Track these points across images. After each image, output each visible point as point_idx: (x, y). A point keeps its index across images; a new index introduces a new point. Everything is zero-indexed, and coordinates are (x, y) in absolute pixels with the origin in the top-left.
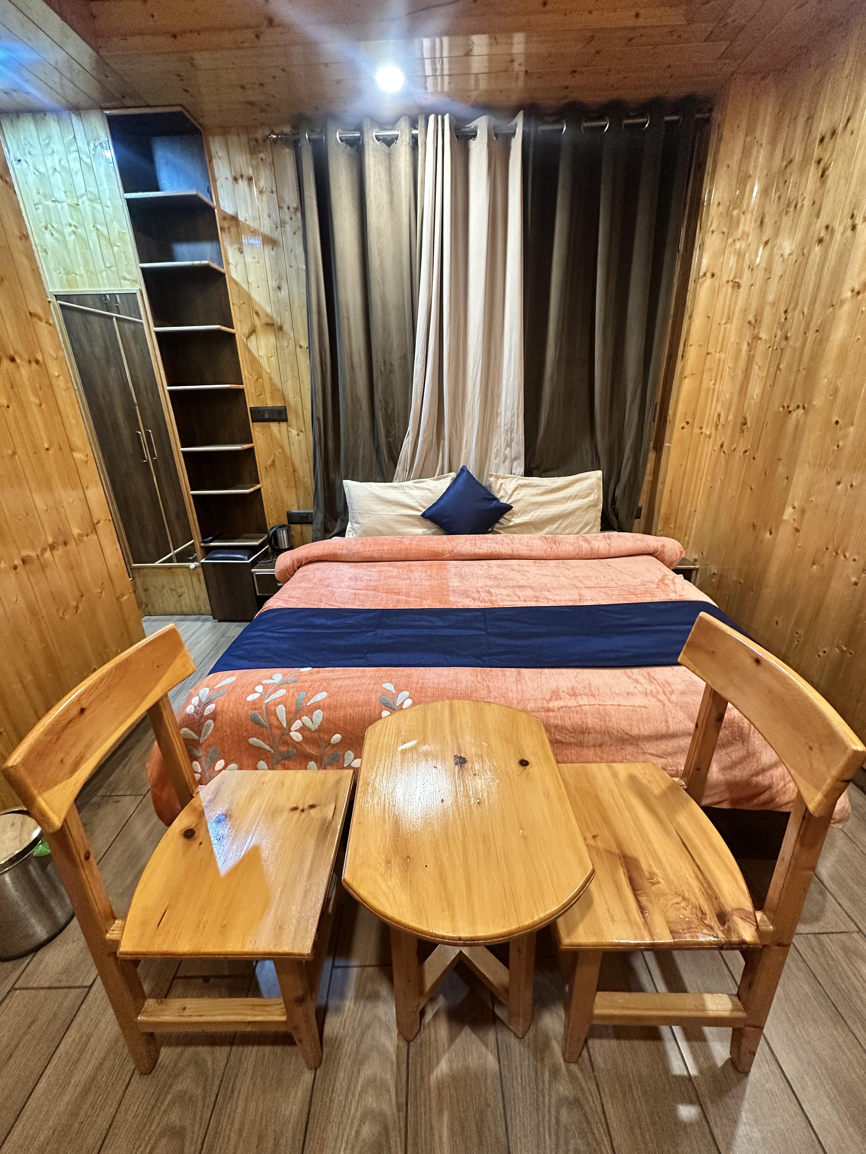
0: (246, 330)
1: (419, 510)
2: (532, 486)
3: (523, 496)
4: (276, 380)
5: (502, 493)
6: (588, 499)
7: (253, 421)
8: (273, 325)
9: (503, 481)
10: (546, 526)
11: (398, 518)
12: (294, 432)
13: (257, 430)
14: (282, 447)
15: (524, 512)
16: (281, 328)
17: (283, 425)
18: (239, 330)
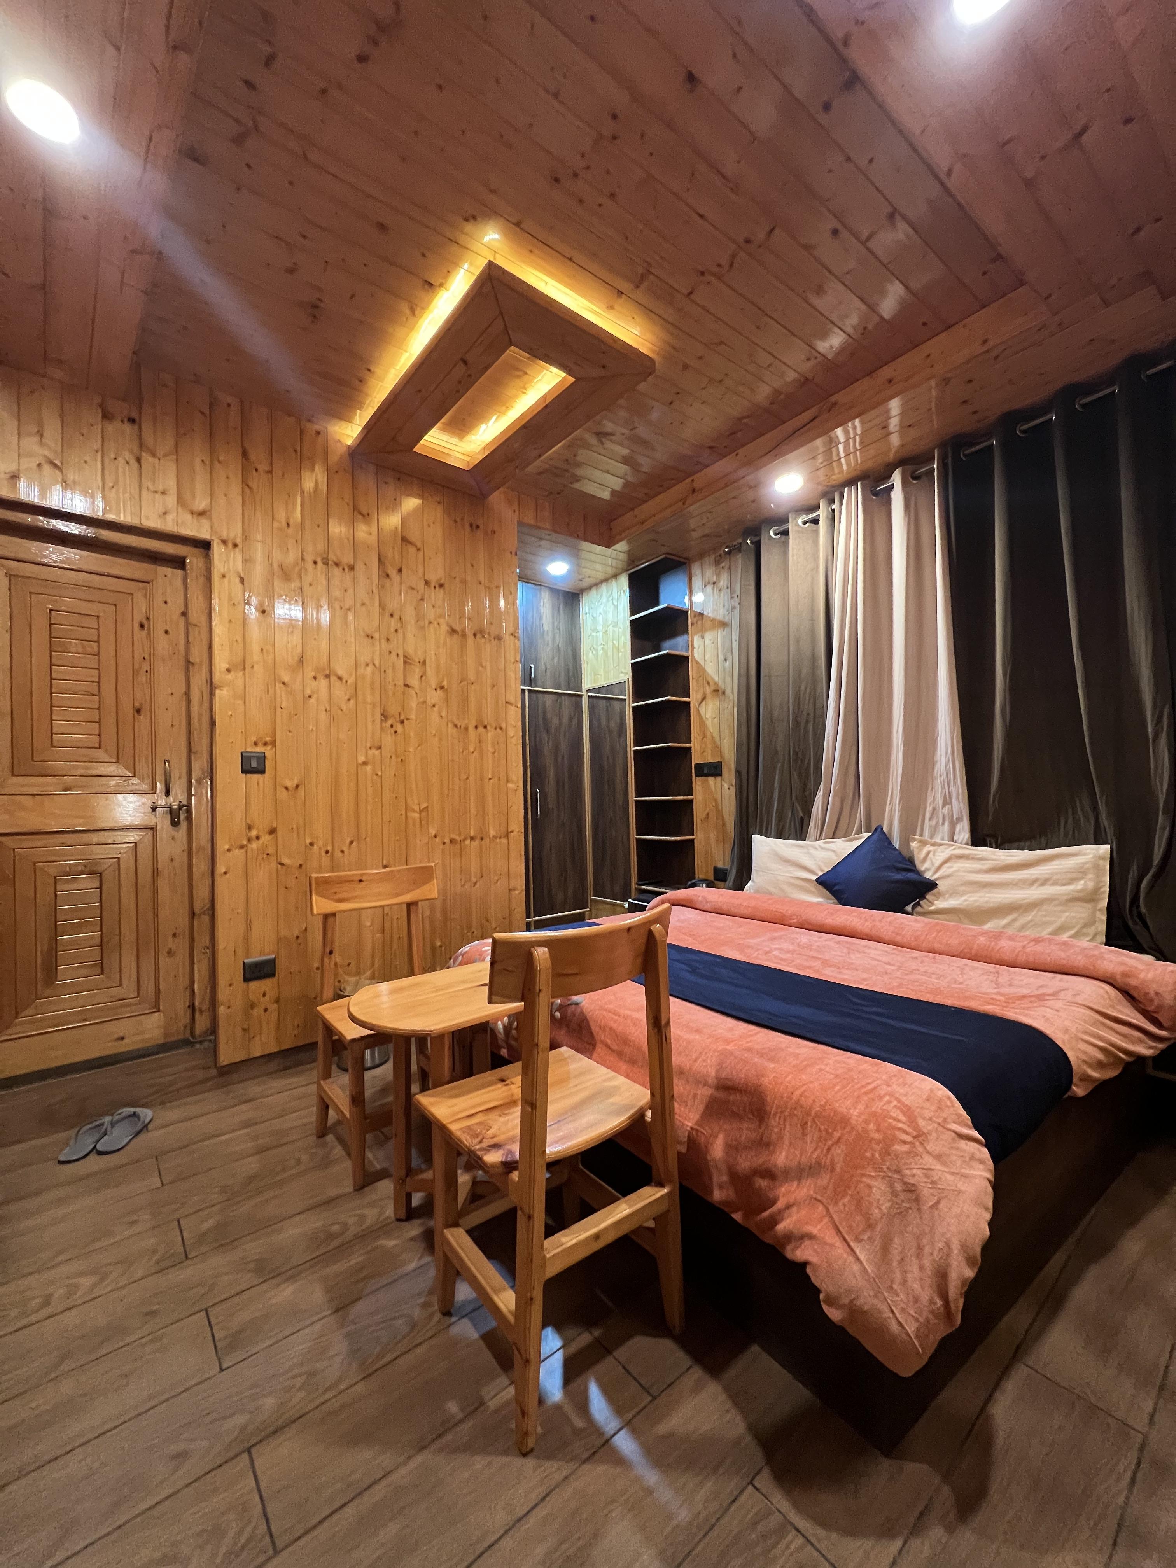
0: (700, 697)
1: (815, 874)
2: (973, 859)
3: (955, 871)
4: (717, 739)
5: (927, 865)
6: (1072, 887)
7: (696, 776)
8: (718, 691)
9: (932, 848)
10: (989, 919)
11: (792, 881)
12: (726, 786)
13: (698, 784)
14: (716, 800)
15: (953, 893)
16: (724, 693)
17: (719, 779)
18: (694, 699)
